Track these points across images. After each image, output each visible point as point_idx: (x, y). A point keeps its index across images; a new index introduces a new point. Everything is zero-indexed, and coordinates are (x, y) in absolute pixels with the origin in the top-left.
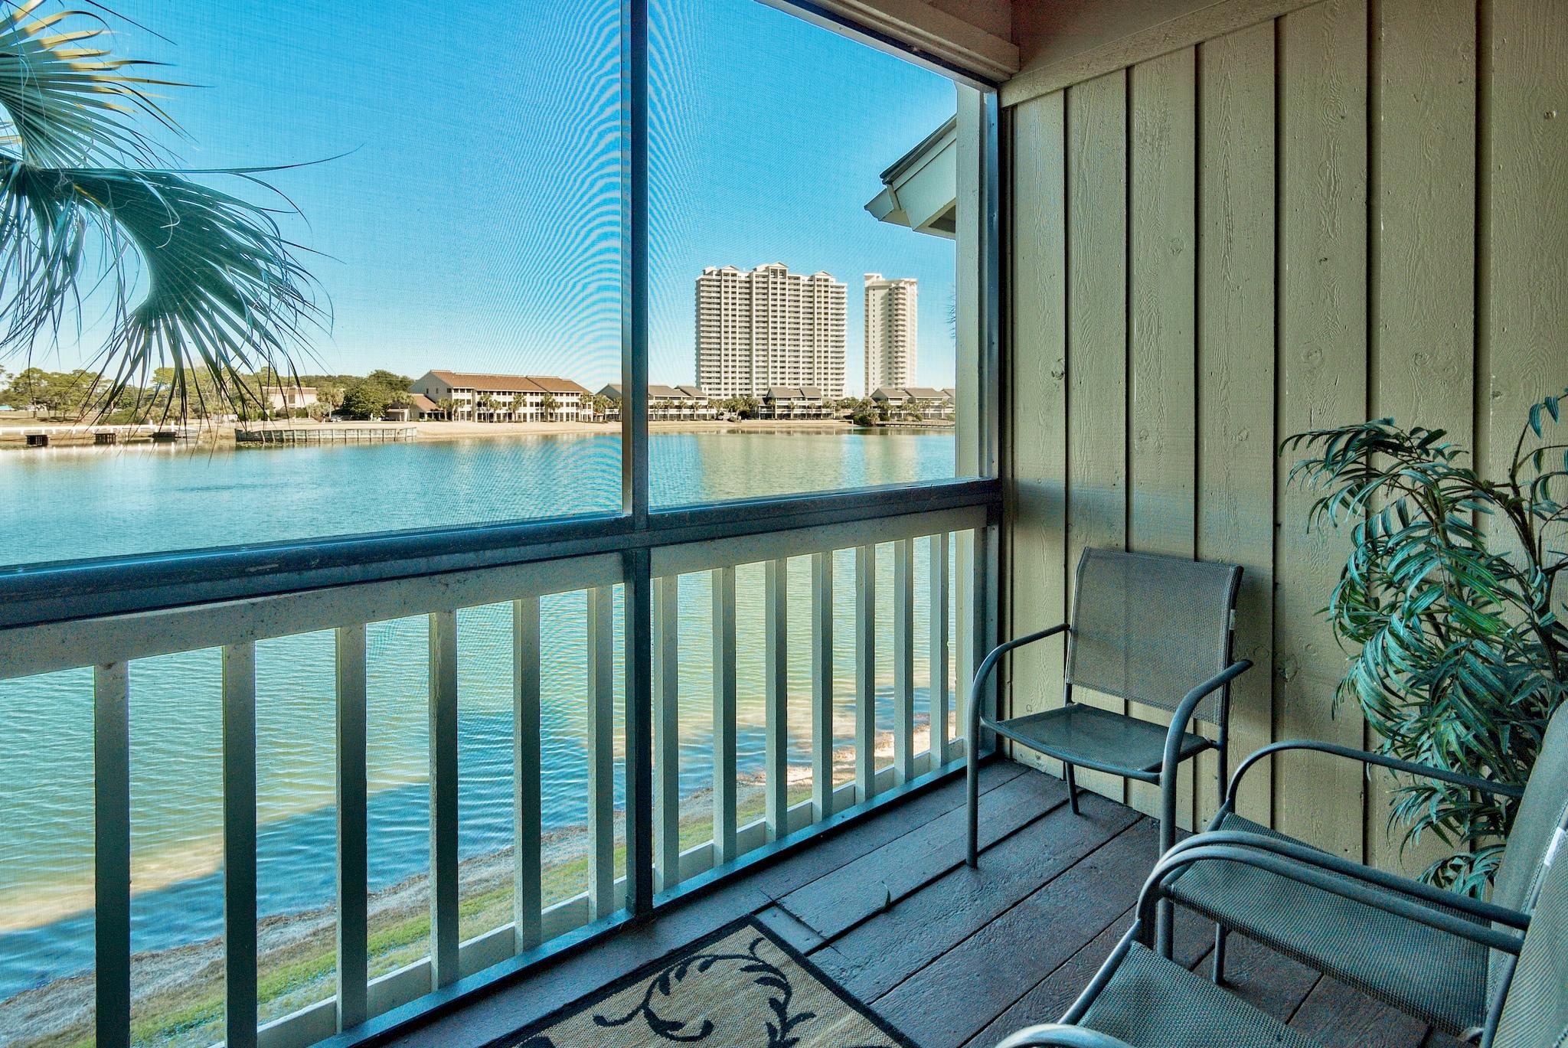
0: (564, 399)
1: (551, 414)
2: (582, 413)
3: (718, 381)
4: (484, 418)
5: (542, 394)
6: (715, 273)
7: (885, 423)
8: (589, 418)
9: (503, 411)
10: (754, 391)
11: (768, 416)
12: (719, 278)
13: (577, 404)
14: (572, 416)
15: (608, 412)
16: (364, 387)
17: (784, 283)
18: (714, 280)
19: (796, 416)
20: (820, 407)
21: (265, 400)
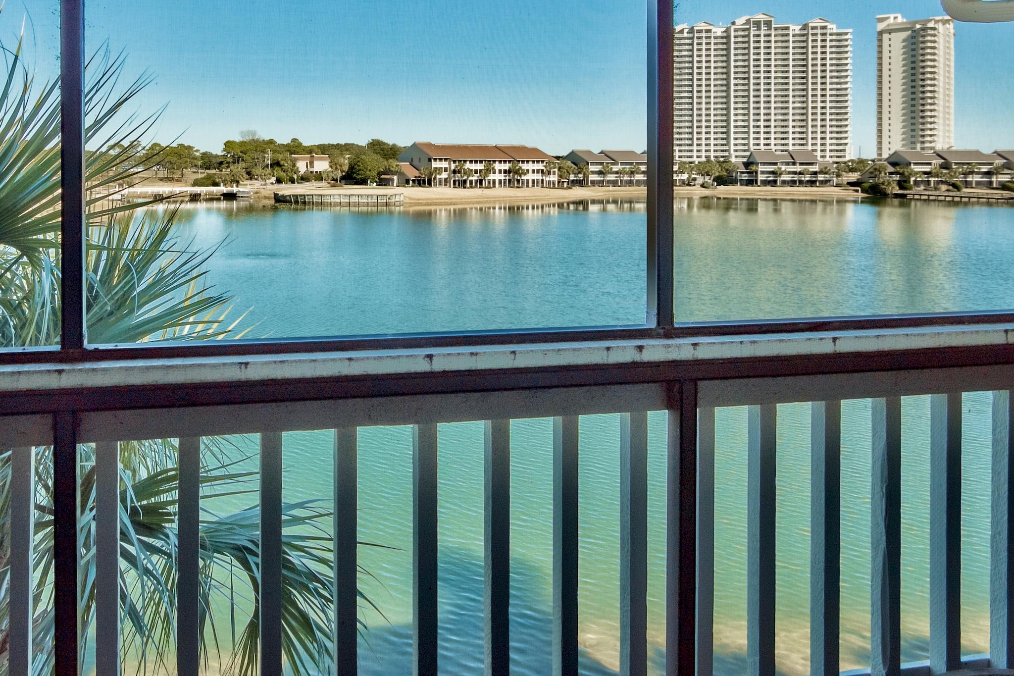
0: (530, 166)
1: (518, 181)
2: (547, 179)
3: (690, 142)
4: (459, 185)
5: (510, 162)
6: (686, 31)
7: (905, 192)
8: (554, 184)
9: (475, 178)
10: (732, 152)
11: (750, 183)
12: (691, 35)
13: (542, 171)
14: (538, 182)
15: (572, 177)
16: (363, 157)
17: (769, 35)
18: (685, 38)
19: (784, 182)
20: (815, 173)
21: (294, 165)
